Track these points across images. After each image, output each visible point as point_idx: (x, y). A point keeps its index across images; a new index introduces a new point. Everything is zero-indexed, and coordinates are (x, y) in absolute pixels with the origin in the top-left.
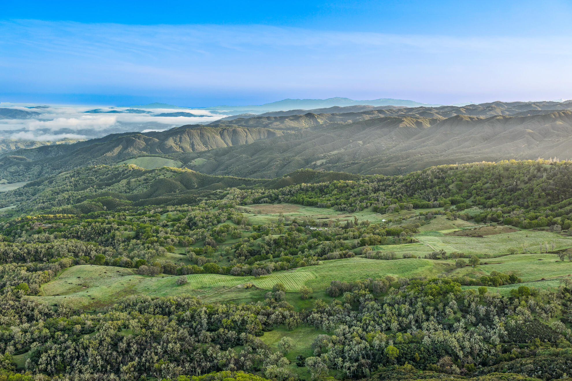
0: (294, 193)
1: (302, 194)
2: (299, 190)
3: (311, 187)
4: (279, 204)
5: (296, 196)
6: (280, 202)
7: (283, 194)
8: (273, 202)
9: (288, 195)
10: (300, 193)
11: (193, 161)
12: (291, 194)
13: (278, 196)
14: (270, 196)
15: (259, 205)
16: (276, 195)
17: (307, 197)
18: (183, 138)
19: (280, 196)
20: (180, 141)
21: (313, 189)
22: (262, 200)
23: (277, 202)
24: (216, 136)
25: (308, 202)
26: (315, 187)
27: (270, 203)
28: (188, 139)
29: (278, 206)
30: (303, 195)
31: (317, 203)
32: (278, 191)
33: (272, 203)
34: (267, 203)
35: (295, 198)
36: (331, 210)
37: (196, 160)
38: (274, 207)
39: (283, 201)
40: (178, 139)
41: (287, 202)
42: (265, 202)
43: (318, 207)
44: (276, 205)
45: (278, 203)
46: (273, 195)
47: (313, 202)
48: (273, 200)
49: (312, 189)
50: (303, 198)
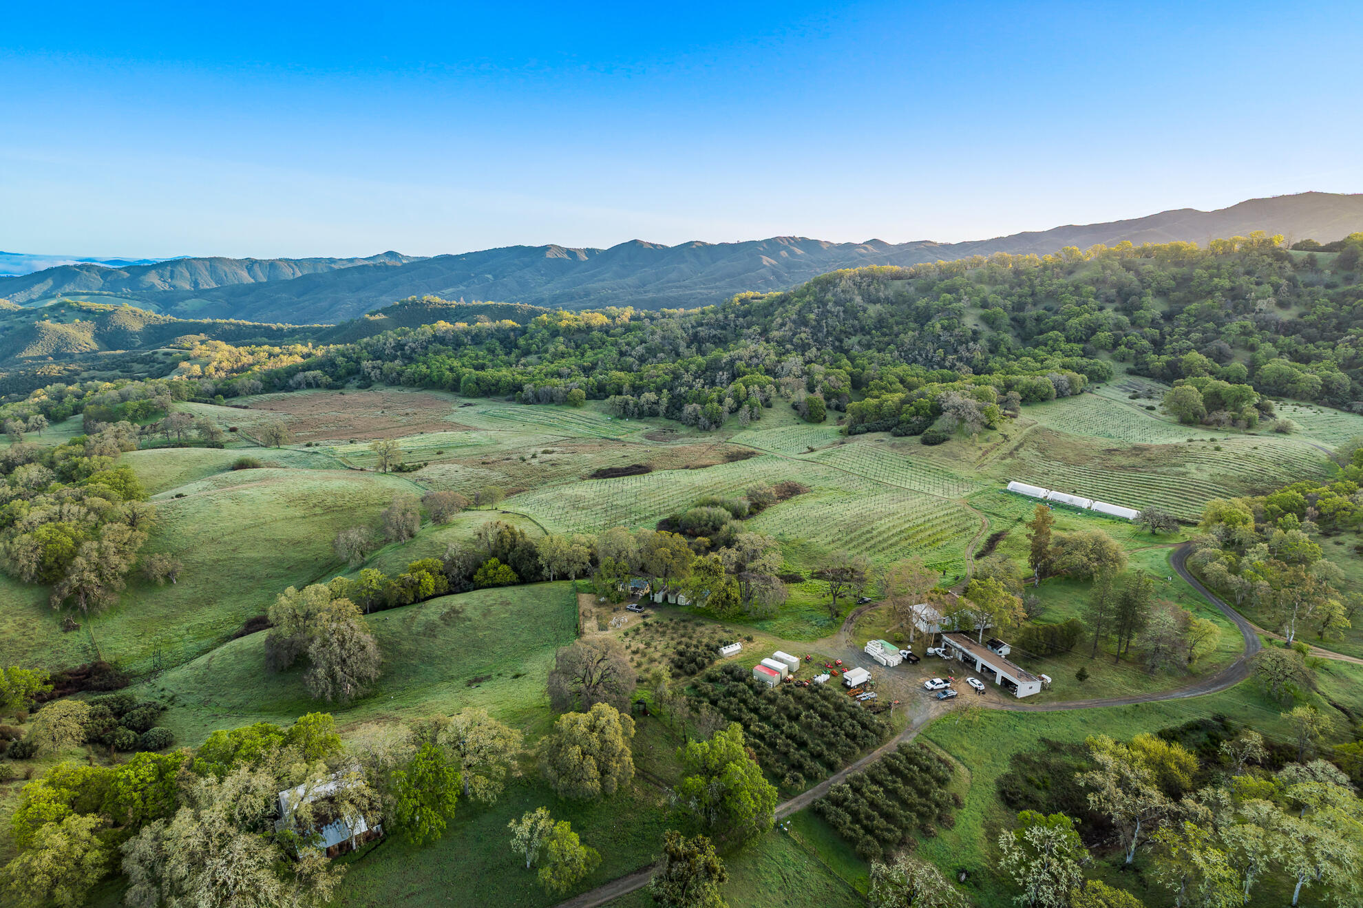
0: (413, 350)
1: (443, 356)
2: (429, 342)
3: (467, 333)
4: (364, 392)
5: (424, 363)
6: (366, 383)
7: (377, 355)
8: (339, 383)
9: (395, 357)
10: (437, 353)
11: (181, 304)
12: (404, 356)
13: (358, 361)
14: (327, 365)
15: (287, 395)
16: (349, 359)
17: (464, 365)
18: (177, 272)
19: (364, 363)
20: (172, 277)
21: (477, 339)
22: (300, 376)
23: (356, 383)
24: (239, 272)
25: (478, 382)
26: (484, 334)
27: (329, 387)
28: (188, 275)
29: (362, 400)
30: (449, 357)
31: (518, 388)
32: (357, 348)
33: (338, 388)
34: (318, 386)
35: (423, 368)
36: (591, 411)
37: (187, 302)
38: (346, 406)
39: (380, 381)
40: (168, 274)
41: (394, 381)
42: (309, 385)
43: (526, 401)
44: (353, 395)
45: (359, 387)
46: (340, 360)
47: (499, 381)
48: (339, 378)
49: (473, 339)
50: (451, 369)
